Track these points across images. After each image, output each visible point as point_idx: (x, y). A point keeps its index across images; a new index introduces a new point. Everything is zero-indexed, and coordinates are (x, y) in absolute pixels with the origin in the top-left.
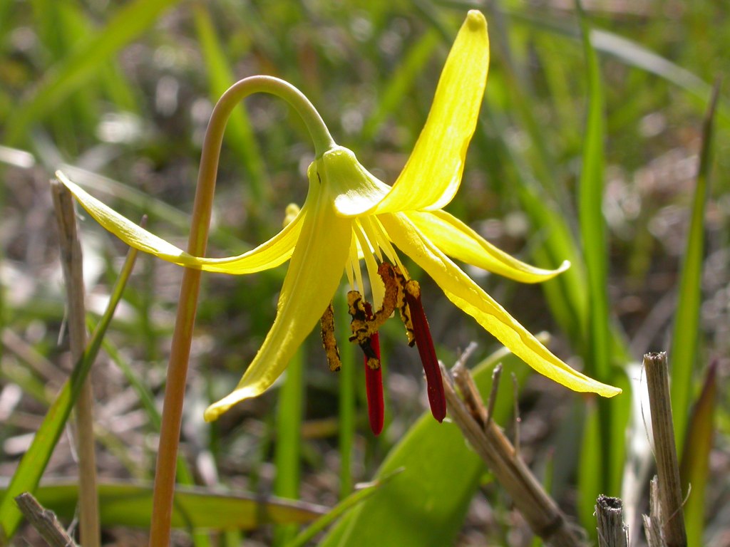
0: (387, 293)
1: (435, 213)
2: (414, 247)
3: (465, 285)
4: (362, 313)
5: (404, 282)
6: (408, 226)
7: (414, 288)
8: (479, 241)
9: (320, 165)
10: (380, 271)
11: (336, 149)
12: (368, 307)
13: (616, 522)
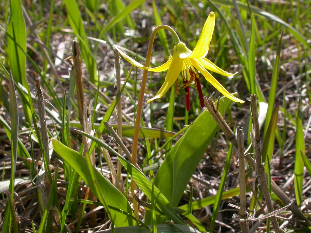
0: (191, 77)
1: (203, 58)
2: (198, 67)
3: (209, 75)
4: (185, 82)
5: (195, 75)
6: (197, 62)
7: (198, 76)
8: (215, 66)
9: (177, 47)
10: (190, 72)
11: (181, 43)
12: (187, 81)
13: (241, 132)
